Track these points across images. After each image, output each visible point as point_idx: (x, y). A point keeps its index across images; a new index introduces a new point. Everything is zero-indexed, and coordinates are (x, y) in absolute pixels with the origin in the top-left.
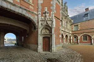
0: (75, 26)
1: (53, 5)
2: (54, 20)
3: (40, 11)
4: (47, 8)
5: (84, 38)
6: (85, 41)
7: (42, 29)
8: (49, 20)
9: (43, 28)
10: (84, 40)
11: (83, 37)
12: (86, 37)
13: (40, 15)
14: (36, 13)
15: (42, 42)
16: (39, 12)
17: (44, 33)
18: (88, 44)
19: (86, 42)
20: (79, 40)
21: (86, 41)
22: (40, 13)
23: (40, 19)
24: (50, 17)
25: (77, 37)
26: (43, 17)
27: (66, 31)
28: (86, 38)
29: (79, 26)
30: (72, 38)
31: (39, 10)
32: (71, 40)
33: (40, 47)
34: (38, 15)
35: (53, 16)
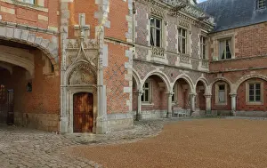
0: (220, 41)
1: (101, 8)
2: (104, 49)
3: (65, 24)
4: (84, 15)
5: (251, 92)
6: (255, 103)
7: (72, 73)
8: (91, 47)
9: (74, 69)
10: (252, 99)
11: (247, 86)
12: (258, 86)
13: (65, 36)
14: (56, 29)
15: (72, 108)
16: (62, 27)
17: (77, 82)
18: (262, 113)
19: (258, 108)
20: (234, 100)
21: (258, 103)
22: (66, 28)
23: (65, 46)
24: (94, 41)
25: (229, 86)
26: (73, 41)
27: (177, 64)
28: (258, 92)
29: (235, 41)
30: (208, 90)
31: (64, 21)
32: (208, 100)
33: (66, 121)
34: (59, 35)
35: (102, 37)
